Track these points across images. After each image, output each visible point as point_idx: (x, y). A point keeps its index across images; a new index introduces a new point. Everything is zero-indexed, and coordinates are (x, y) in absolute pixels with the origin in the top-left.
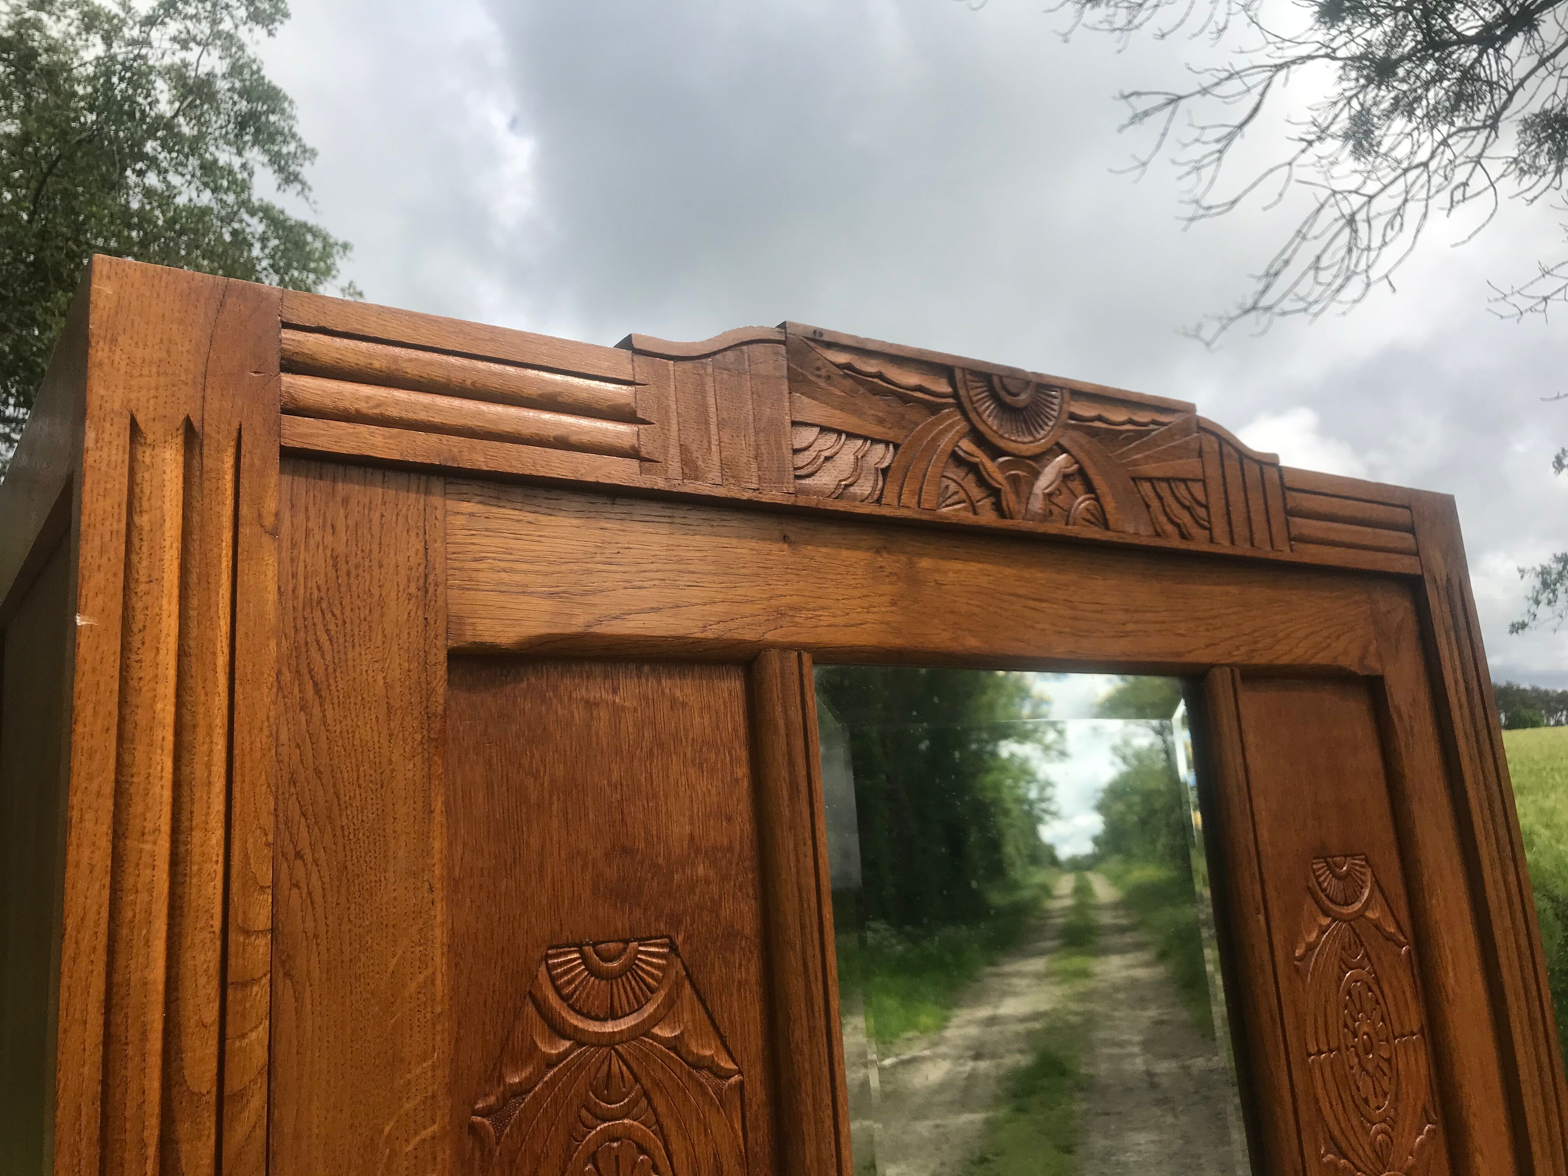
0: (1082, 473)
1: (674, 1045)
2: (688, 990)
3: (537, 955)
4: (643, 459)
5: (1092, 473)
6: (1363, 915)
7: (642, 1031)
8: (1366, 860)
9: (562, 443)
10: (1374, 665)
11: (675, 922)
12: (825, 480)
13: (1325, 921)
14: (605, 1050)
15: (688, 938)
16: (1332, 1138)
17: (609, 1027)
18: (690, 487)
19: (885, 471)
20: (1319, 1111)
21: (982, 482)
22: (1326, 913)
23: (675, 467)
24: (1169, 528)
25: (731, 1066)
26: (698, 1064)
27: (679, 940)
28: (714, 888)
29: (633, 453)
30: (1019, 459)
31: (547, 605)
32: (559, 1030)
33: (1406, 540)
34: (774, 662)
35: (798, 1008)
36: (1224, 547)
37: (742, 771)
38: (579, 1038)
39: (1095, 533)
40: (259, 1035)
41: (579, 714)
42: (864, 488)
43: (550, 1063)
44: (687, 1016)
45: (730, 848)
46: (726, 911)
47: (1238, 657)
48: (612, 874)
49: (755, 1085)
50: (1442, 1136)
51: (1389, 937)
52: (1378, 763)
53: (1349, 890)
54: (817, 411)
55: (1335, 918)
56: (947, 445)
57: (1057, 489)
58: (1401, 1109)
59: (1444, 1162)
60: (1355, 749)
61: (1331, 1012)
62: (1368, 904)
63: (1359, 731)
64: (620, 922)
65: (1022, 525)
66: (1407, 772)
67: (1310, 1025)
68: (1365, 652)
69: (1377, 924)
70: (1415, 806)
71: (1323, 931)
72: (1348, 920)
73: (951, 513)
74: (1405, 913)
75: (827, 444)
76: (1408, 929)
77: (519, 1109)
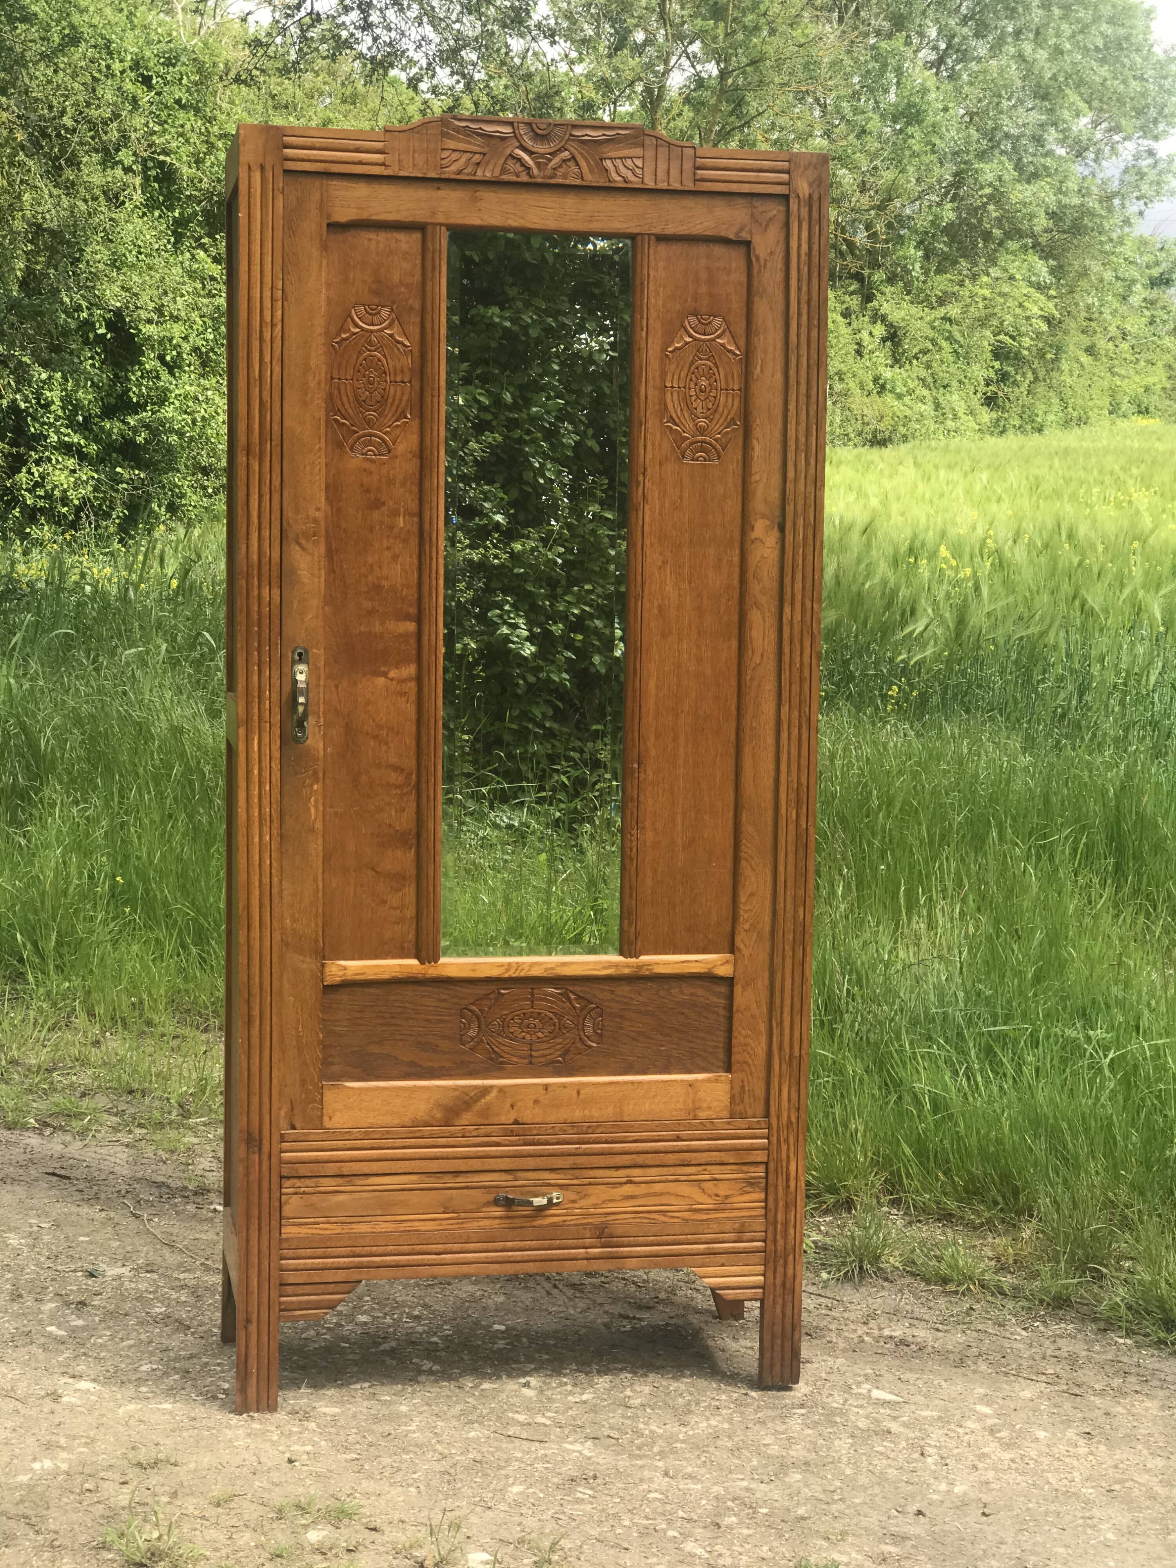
0: (573, 158)
1: (391, 336)
2: (396, 321)
3: (351, 306)
4: (387, 166)
5: (579, 158)
7: (382, 330)
8: (724, 319)
9: (361, 163)
10: (745, 235)
11: (393, 302)
12: (454, 168)
13: (688, 339)
14: (370, 333)
15: (397, 308)
16: (671, 417)
17: (372, 328)
18: (402, 174)
19: (478, 164)
20: (665, 407)
21: (522, 165)
22: (690, 336)
23: (396, 168)
24: (619, 179)
25: (409, 344)
26: (398, 342)
27: (394, 308)
28: (407, 295)
29: (383, 164)
30: (542, 156)
31: (355, 210)
32: (357, 326)
33: (785, 177)
34: (429, 229)
35: (429, 331)
36: (651, 184)
37: (419, 262)
38: (362, 329)
39: (578, 182)
40: (279, 313)
41: (366, 242)
42: (469, 170)
43: (354, 334)
44: (395, 329)
45: (413, 284)
46: (410, 302)
47: (654, 231)
48: (374, 287)
49: (416, 351)
50: (741, 431)
51: (729, 351)
52: (744, 279)
53: (708, 329)
54: (452, 144)
55: (695, 339)
56: (508, 152)
57: (560, 166)
58: (717, 416)
59: (740, 441)
60: (729, 273)
61: (683, 375)
62: (719, 337)
63: (734, 265)
64: (376, 301)
65: (539, 180)
66: (755, 284)
67: (669, 377)
68: (741, 229)
69: (722, 345)
70: (756, 299)
71: (687, 343)
72: (704, 341)
73: (505, 177)
74: (742, 342)
75: (455, 156)
76: (743, 349)
77: (345, 343)
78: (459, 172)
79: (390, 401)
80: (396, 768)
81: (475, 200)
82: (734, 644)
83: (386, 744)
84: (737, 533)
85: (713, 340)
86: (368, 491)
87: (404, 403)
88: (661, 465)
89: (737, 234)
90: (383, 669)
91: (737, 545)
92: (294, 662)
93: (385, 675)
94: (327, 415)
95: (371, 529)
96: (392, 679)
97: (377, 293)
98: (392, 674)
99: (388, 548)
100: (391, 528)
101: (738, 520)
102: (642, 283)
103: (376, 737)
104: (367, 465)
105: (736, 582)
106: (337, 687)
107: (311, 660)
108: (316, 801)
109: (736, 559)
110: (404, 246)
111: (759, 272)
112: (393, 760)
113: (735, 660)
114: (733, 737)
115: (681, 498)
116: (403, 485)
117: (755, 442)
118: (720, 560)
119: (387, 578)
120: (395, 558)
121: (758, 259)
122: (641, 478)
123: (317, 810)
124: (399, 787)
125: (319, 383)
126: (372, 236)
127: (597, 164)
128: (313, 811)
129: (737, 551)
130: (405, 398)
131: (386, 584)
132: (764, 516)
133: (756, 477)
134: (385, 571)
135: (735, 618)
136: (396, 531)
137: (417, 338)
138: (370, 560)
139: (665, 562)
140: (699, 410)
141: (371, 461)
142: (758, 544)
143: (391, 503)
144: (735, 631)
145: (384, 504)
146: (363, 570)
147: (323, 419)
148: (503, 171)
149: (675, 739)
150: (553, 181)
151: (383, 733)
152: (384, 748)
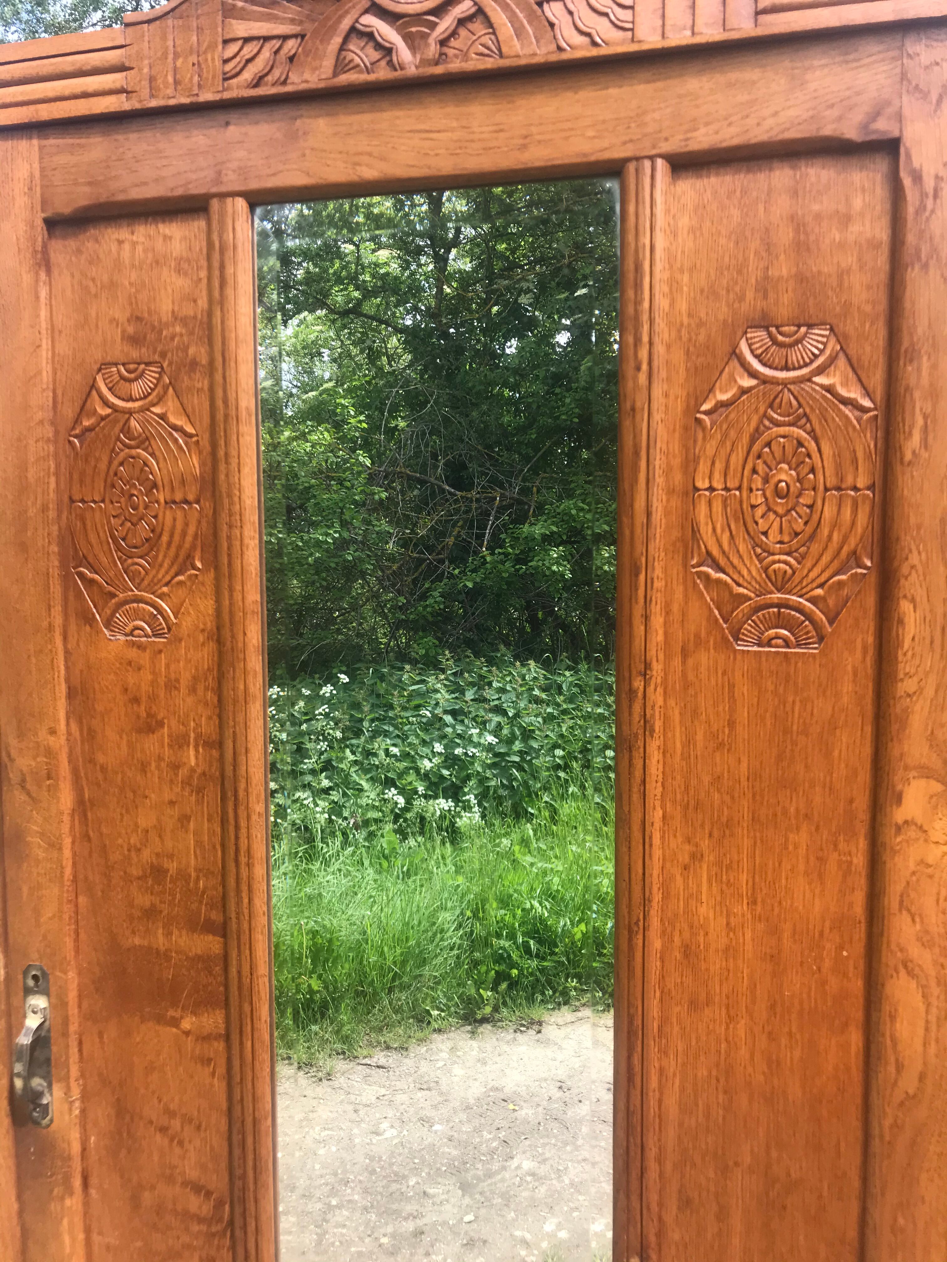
0: (481, 12)
1: (163, 417)
2: (171, 389)
3: (96, 367)
4: (127, 92)
6: (809, 380)
7: (147, 409)
8: (832, 330)
9: (85, 95)
11: (163, 355)
12: (247, 76)
13: (747, 382)
14: (127, 416)
15: (170, 364)
16: (708, 553)
17: (130, 405)
18: (154, 103)
19: (292, 59)
20: (695, 531)
21: (378, 46)
22: (753, 374)
24: (578, 40)
25: (194, 432)
26: (176, 428)
27: (165, 365)
28: (185, 338)
29: (121, 90)
30: (416, 18)
31: (87, 189)
32: (107, 403)
34: (215, 205)
36: (653, 42)
38: (116, 409)
39: (491, 64)
41: (114, 247)
42: (277, 75)
43: (103, 418)
44: (170, 403)
45: (195, 317)
46: (192, 351)
47: (665, 148)
48: (131, 330)
49: (205, 443)
50: (873, 579)
51: (846, 402)
52: (882, 233)
53: (794, 356)
54: (241, 28)
55: (765, 381)
56: (346, 24)
57: (454, 34)
58: (815, 548)
59: (871, 601)
60: (846, 220)
61: (736, 459)
62: (820, 371)
63: (858, 203)
64: (135, 354)
65: (412, 71)
66: (911, 238)
67: (703, 467)
68: (876, 115)
69: (829, 389)
70: (913, 275)
71: (744, 391)
72: (785, 383)
73: (345, 78)
74: (877, 379)
75: (250, 50)
76: (879, 394)
77: (90, 435)
78: (258, 82)
79: (165, 538)
80: (197, 1188)
81: (293, 137)
82: (855, 1038)
83: (181, 1143)
84: (862, 803)
85: (808, 379)
86: (136, 700)
87: (189, 539)
88: (685, 654)
89: (865, 127)
90: (171, 1013)
91: (862, 830)
92: (28, 992)
93: (175, 1022)
94: (64, 565)
95: (144, 768)
96: (187, 1033)
97: (135, 340)
98: (186, 1024)
99: (172, 803)
100: (175, 767)
101: (864, 776)
102: (638, 267)
103: (163, 1130)
104: (133, 653)
105: (859, 910)
106: (101, 1035)
107: (53, 990)
108: (71, 1224)
109: (860, 860)
110: (177, 248)
111: (921, 208)
112: (193, 1174)
113: (857, 1076)
114: (852, 1234)
115: (731, 724)
116: (193, 690)
117: (905, 606)
118: (821, 860)
119: (171, 857)
120: (184, 819)
121: (917, 177)
122: (638, 683)
123: (73, 1239)
124: (200, 1220)
125: (45, 509)
126: (123, 233)
127: (532, 17)
128: (67, 1239)
129: (863, 843)
130: (191, 530)
131: (172, 867)
132: (927, 773)
133: (908, 686)
134: (169, 844)
135: (857, 985)
136: (183, 772)
137: (206, 420)
138: (143, 822)
139: (696, 857)
140: (774, 535)
141: (141, 647)
142: (912, 833)
143: (174, 723)
144: (859, 1015)
145: (161, 724)
146: (134, 840)
147: (55, 572)
148: (341, 66)
149: (722, 1215)
150: (439, 70)
151: (176, 1124)
152: (177, 1151)
